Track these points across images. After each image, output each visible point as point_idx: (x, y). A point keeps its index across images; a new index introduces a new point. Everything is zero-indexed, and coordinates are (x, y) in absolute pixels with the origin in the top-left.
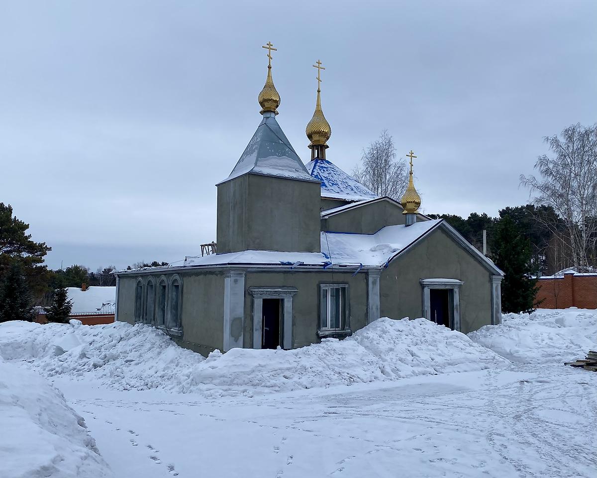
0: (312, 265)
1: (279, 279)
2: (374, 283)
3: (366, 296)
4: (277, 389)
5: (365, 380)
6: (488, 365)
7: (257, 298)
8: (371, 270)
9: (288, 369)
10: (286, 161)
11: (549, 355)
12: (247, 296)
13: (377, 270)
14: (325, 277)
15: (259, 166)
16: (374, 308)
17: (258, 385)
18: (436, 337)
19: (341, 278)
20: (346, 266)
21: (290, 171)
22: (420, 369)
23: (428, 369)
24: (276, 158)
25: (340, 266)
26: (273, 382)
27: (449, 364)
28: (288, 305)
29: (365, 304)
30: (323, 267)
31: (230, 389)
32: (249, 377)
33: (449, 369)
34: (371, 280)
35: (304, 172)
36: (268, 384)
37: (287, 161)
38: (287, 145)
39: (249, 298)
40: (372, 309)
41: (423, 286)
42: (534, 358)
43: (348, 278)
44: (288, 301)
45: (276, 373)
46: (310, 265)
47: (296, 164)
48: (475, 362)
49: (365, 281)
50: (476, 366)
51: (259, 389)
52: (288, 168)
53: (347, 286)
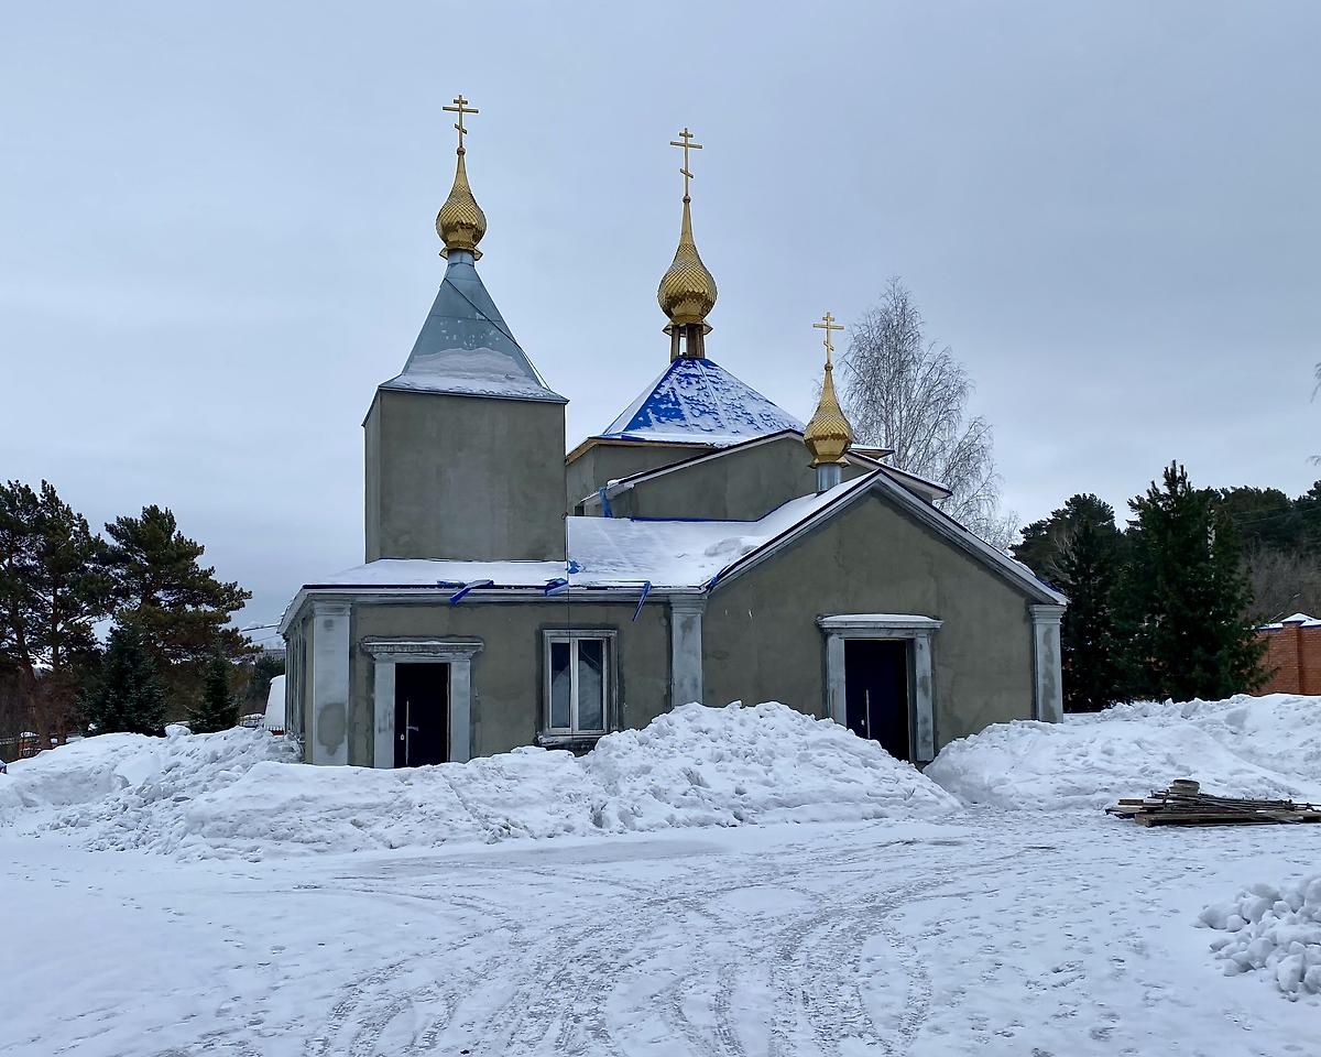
0: (516, 587)
1: (438, 620)
2: (687, 626)
3: (664, 655)
4: (322, 846)
5: (536, 834)
6: (887, 810)
7: (383, 661)
8: (677, 597)
9: (368, 807)
10: (485, 357)
11: (1079, 791)
12: (358, 656)
13: (689, 596)
14: (558, 615)
15: (412, 373)
16: (687, 683)
17: (284, 837)
18: (782, 743)
19: (599, 615)
20: (605, 588)
21: (491, 380)
22: (694, 813)
23: (717, 815)
24: (459, 353)
25: (589, 588)
26: (317, 832)
27: (781, 804)
28: (459, 678)
29: (664, 676)
30: (543, 591)
31: (226, 846)
32: (271, 820)
33: (776, 814)
34: (677, 620)
35: (527, 380)
36: (307, 836)
37: (487, 358)
38: (494, 321)
39: (362, 663)
40: (681, 685)
41: (825, 634)
42: (1031, 796)
43: (619, 616)
44: (461, 669)
45: (337, 812)
46: (510, 587)
47: (511, 365)
48: (849, 800)
49: (664, 621)
50: (848, 809)
51: (285, 845)
52: (487, 372)
53: (613, 634)
